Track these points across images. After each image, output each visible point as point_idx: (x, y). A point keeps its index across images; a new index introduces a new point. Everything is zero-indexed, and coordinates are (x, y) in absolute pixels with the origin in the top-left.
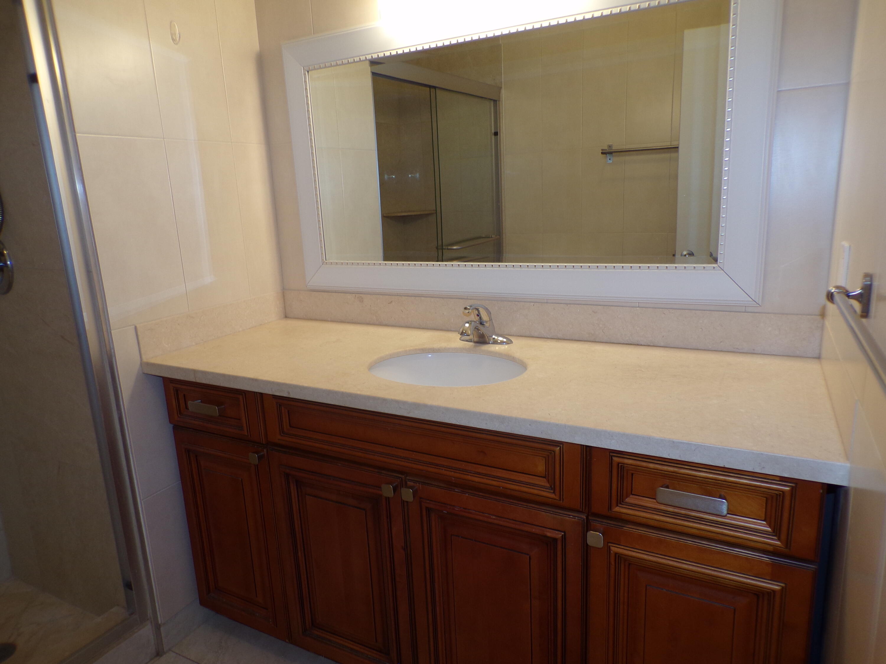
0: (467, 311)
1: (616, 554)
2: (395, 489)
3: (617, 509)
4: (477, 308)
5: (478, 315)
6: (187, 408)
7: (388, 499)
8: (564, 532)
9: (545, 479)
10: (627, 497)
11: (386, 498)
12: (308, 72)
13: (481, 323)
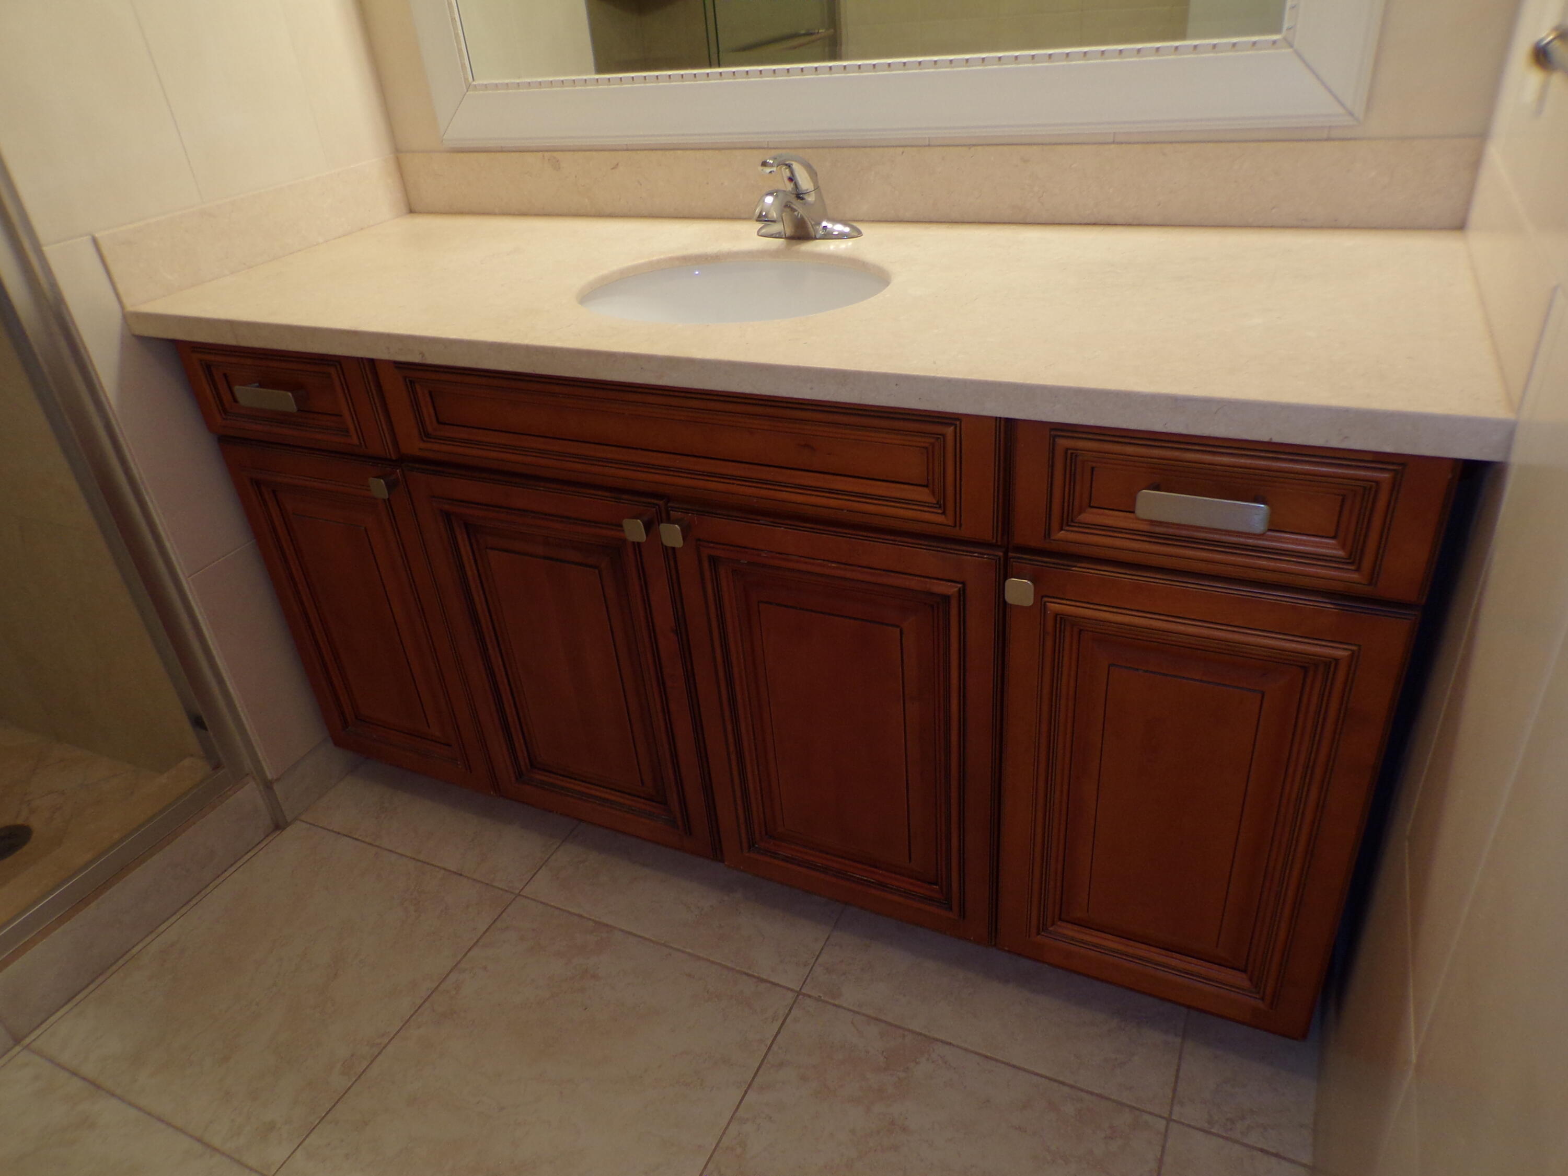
0: (768, 170)
1: (1056, 615)
2: (648, 526)
3: (1062, 534)
4: (787, 162)
5: (791, 179)
6: (235, 401)
7: (637, 546)
8: (963, 583)
9: (926, 490)
10: (1080, 513)
11: (633, 543)
13: (799, 196)
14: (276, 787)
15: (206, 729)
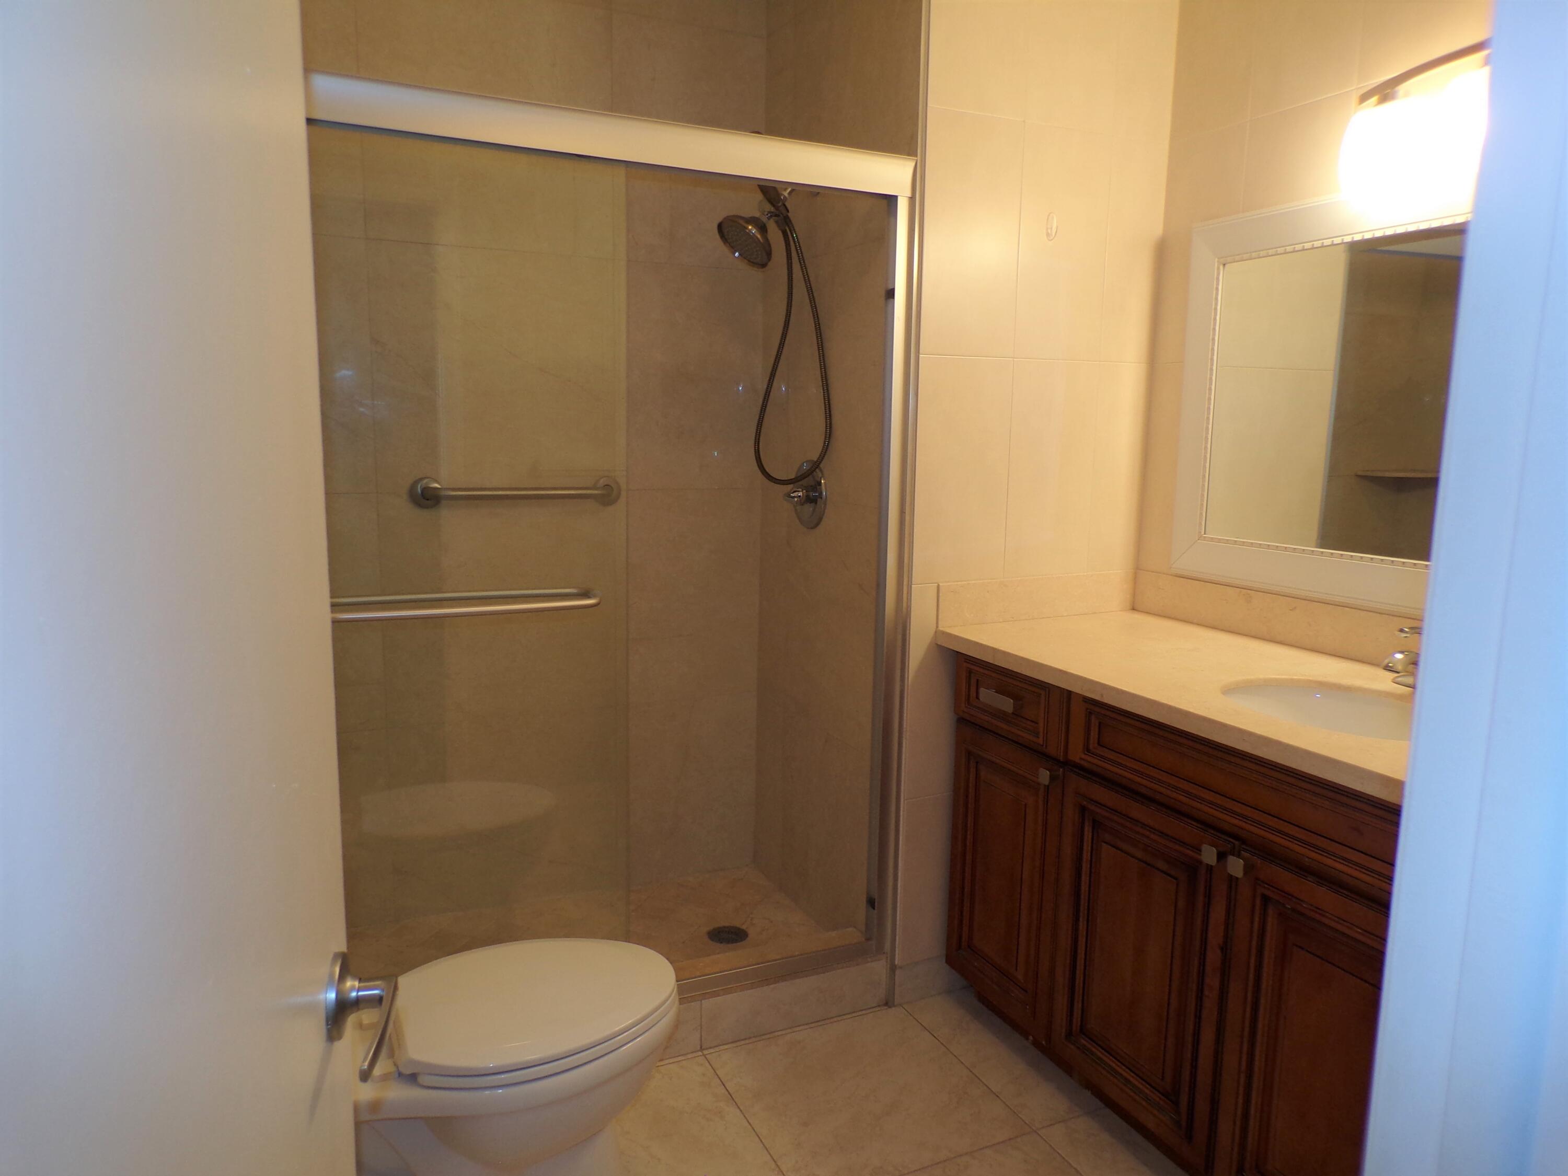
2: (1221, 856)
6: (977, 697)
7: (1210, 868)
11: (1207, 865)
12: (1224, 265)
14: (898, 972)
15: (874, 909)
